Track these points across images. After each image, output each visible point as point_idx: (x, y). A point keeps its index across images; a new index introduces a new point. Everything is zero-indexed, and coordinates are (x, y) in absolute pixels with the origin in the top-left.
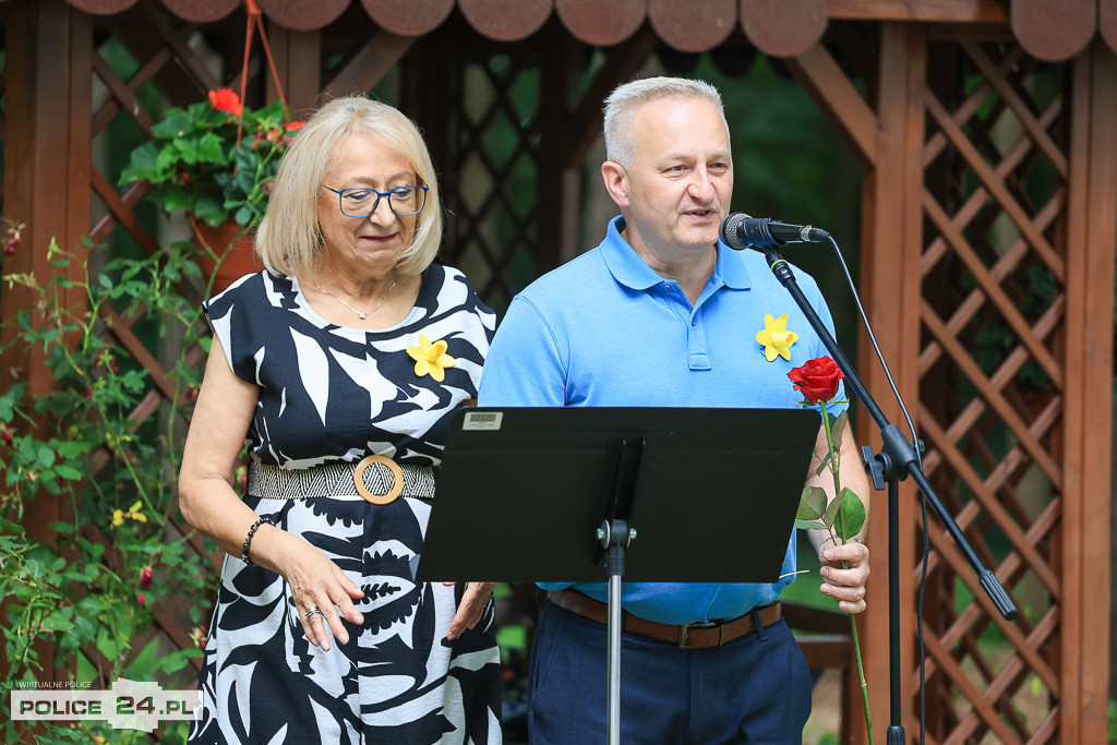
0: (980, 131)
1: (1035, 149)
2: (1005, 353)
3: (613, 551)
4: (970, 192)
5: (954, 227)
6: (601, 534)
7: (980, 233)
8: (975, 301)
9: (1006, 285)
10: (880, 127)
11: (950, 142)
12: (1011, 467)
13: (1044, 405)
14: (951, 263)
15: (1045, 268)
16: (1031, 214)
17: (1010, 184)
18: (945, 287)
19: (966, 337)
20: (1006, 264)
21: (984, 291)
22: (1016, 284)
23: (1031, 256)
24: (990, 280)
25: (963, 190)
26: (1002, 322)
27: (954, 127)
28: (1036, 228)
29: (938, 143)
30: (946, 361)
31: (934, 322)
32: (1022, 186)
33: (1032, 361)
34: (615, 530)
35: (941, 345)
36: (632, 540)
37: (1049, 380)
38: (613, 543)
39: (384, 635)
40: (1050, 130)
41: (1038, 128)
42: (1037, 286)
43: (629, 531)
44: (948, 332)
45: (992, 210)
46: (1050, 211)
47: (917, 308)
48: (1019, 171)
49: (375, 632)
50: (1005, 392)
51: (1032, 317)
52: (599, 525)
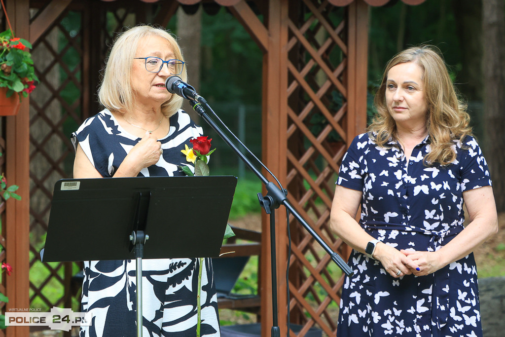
0: (310, 35)
1: (334, 43)
2: (323, 127)
3: (137, 246)
4: (307, 61)
5: (301, 76)
6: (131, 238)
7: (311, 78)
8: (310, 106)
9: (322, 99)
10: (269, 35)
11: (298, 41)
12: (326, 175)
13: (339, 148)
14: (300, 91)
15: (338, 91)
16: (333, 70)
17: (323, 58)
18: (297, 100)
19: (306, 122)
20: (322, 91)
21: (314, 102)
22: (327, 98)
23: (333, 87)
24: (316, 97)
25: (304, 60)
26: (321, 114)
27: (300, 34)
28: (334, 76)
29: (293, 41)
30: (298, 132)
31: (293, 116)
32: (328, 58)
33: (334, 131)
34: (138, 235)
35: (296, 125)
36: (146, 240)
37: (341, 138)
38: (137, 242)
39: (178, 287)
40: (339, 35)
41: (335, 34)
42: (336, 99)
43: (145, 236)
44: (299, 119)
45: (316, 68)
46: (340, 68)
47: (286, 110)
48: (327, 51)
49: (174, 286)
50: (323, 144)
51: (333, 112)
52: (131, 234)
